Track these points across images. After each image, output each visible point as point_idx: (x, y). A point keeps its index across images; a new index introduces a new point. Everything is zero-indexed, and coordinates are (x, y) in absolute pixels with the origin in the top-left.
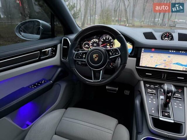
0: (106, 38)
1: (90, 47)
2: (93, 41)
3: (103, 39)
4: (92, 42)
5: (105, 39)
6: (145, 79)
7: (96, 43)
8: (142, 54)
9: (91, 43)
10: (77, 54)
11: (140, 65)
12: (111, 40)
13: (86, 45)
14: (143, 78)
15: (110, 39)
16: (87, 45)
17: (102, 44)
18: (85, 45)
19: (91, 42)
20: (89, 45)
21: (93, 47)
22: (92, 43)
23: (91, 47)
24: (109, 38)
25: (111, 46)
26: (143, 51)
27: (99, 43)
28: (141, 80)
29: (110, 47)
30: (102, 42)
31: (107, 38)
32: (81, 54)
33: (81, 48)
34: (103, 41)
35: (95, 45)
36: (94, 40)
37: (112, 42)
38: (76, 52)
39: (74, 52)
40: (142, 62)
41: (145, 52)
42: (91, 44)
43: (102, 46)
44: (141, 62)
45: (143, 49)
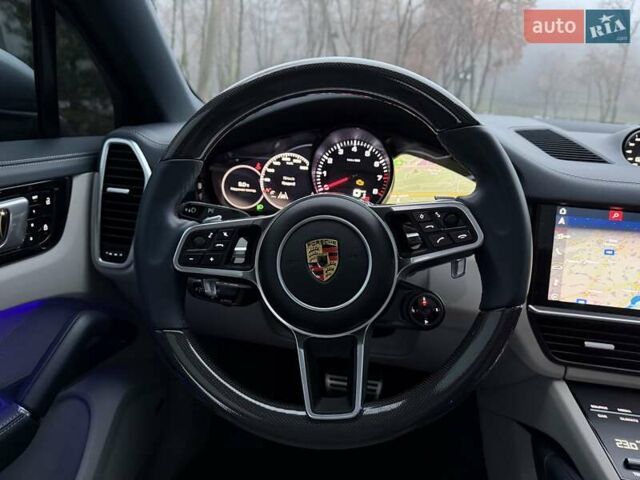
0: (347, 149)
1: (259, 193)
2: (279, 160)
3: (334, 155)
4: (271, 166)
5: (341, 152)
6: (575, 373)
7: (293, 170)
8: (558, 236)
9: (267, 174)
10: (193, 235)
11: (552, 297)
12: (374, 157)
13: (240, 184)
14: (566, 366)
15: (367, 154)
16: (244, 184)
17: (324, 180)
18: (233, 181)
19: (266, 168)
20: (253, 180)
21: (277, 194)
22: (272, 170)
23: (264, 195)
24: (362, 150)
25: (375, 191)
26: (562, 221)
27: (313, 172)
28: (558, 379)
29: (369, 193)
30: (326, 166)
31: (355, 149)
32: (222, 239)
33: (213, 196)
34: (330, 161)
35: (288, 182)
36: (286, 156)
37: (380, 170)
38: (190, 226)
39: (174, 221)
40: (560, 279)
41: (572, 224)
42: (268, 180)
43: (327, 187)
44: (554, 282)
45: (563, 211)
